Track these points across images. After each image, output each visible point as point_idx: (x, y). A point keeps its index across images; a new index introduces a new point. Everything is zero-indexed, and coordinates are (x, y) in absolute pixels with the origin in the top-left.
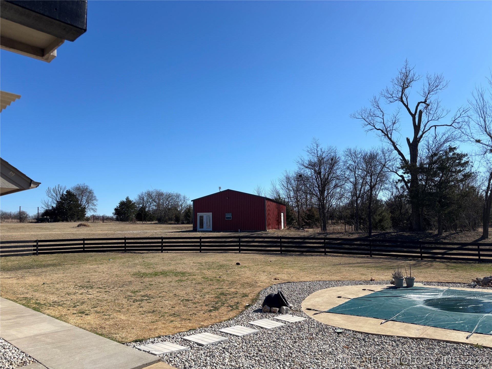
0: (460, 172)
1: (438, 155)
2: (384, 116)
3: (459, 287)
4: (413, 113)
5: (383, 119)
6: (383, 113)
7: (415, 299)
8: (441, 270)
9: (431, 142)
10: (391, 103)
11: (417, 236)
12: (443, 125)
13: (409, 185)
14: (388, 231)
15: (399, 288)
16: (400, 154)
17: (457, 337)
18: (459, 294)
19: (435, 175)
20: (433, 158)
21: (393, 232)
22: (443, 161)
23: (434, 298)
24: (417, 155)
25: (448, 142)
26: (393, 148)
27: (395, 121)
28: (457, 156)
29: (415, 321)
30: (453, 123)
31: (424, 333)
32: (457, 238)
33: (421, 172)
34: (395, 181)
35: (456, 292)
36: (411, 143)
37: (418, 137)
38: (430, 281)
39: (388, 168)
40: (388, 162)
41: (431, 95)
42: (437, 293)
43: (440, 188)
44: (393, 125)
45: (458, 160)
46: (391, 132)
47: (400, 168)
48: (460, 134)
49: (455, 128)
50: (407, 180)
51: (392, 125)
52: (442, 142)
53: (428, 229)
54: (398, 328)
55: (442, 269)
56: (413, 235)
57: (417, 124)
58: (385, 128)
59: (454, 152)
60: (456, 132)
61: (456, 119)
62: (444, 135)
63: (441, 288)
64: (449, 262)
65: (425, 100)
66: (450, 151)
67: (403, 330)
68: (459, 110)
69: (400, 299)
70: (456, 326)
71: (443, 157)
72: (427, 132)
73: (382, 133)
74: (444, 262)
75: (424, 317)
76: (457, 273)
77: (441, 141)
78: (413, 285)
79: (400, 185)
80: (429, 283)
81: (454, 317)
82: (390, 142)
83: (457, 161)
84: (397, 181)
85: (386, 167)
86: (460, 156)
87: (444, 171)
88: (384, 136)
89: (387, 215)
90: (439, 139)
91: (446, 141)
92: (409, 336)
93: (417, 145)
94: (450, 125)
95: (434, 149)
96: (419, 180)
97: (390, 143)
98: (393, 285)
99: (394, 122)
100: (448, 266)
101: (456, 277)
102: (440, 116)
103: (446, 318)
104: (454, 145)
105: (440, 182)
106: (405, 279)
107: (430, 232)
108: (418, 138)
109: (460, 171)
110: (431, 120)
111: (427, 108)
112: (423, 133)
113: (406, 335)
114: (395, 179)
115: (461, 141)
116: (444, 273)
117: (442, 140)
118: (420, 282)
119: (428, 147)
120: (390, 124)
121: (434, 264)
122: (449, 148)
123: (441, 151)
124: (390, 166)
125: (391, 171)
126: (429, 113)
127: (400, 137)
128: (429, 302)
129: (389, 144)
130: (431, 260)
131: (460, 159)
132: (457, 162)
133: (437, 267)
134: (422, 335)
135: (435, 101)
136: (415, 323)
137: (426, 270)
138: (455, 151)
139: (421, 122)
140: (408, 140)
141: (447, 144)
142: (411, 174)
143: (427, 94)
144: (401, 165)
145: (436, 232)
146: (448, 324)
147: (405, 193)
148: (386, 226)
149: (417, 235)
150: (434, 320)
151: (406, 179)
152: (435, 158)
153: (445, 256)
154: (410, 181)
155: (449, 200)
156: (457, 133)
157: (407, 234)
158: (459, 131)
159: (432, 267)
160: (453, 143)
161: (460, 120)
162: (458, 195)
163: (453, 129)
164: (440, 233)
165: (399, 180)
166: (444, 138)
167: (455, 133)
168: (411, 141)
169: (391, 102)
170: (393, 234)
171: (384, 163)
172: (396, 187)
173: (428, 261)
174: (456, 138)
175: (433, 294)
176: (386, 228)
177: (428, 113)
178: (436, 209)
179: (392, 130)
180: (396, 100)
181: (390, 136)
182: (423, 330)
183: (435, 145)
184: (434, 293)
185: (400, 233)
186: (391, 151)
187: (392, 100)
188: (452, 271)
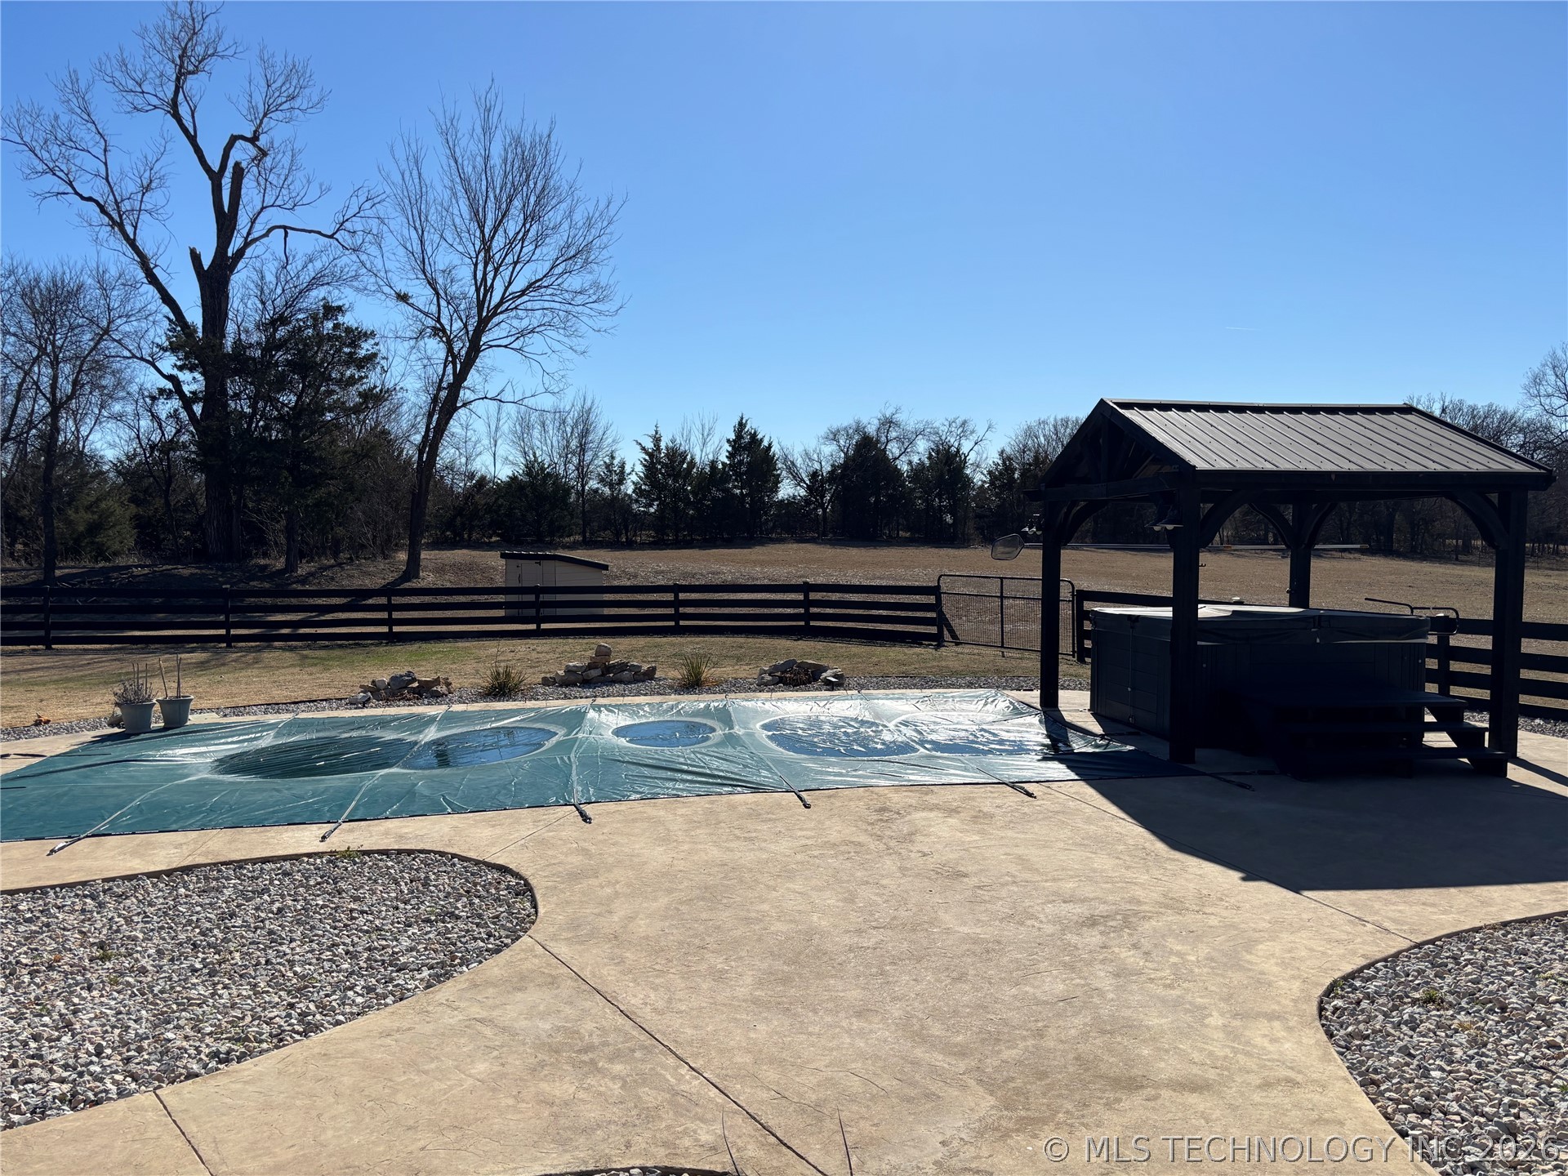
0: (353, 385)
1: (290, 322)
2: (108, 154)
3: (324, 709)
4: (216, 167)
5: (106, 164)
6: (105, 141)
7: (189, 760)
8: (283, 671)
9: (270, 278)
10: (136, 114)
11: (222, 576)
12: (310, 232)
13: (198, 409)
14: (120, 561)
15: (138, 734)
16: (167, 299)
17: (297, 842)
18: (323, 727)
19: (281, 384)
20: (276, 330)
21: (136, 567)
22: (306, 345)
23: (247, 749)
24: (226, 315)
25: (322, 285)
26: (141, 275)
27: (151, 181)
28: (347, 335)
29: (172, 824)
30: (338, 230)
31: (199, 852)
32: (337, 580)
33: (236, 372)
34: (146, 393)
35: (312, 724)
36: (206, 268)
37: (230, 254)
38: (246, 703)
39: (119, 342)
40: (119, 321)
41: (273, 123)
42: (259, 735)
43: (296, 429)
44: (144, 194)
45: (348, 346)
46: (136, 216)
47: (165, 350)
48: (354, 268)
49: (343, 246)
50: (191, 392)
51: (140, 195)
52: (305, 285)
53: (256, 554)
54: (112, 853)
55: (287, 667)
56: (208, 572)
57: (226, 210)
58: (111, 197)
59: (337, 319)
60: (344, 260)
61: (347, 220)
62: (311, 261)
63: (272, 718)
64: (309, 647)
65: (255, 132)
66: (326, 317)
67: (128, 856)
68: (356, 193)
69: (134, 766)
70: (296, 815)
71: (306, 332)
72: (258, 243)
73: (102, 215)
74: (296, 648)
75: (205, 805)
76: (327, 675)
77: (301, 278)
78: (186, 719)
79: (165, 408)
80: (236, 710)
81: (294, 792)
82: (129, 251)
83: (347, 350)
84: (155, 393)
85: (114, 340)
86: (355, 336)
87: (307, 376)
88: (109, 228)
89: (119, 511)
90: (296, 272)
91: (315, 282)
92: (146, 871)
93: (225, 282)
94: (330, 234)
95: (279, 302)
96: (232, 397)
97: (130, 255)
98: (116, 730)
99: (145, 184)
100: (306, 657)
101: (321, 686)
102: (298, 198)
103: (271, 797)
104: (340, 299)
105: (298, 409)
106: (158, 705)
107: (262, 562)
108: (232, 258)
109: (352, 381)
110: (272, 206)
111: (260, 161)
112: (247, 244)
113: (135, 869)
114: (148, 386)
115: (357, 290)
116: (289, 677)
117: (305, 278)
118: (211, 710)
119: (262, 291)
120: (130, 187)
121: (267, 655)
122: (325, 307)
123: (300, 310)
124: (127, 334)
125: (134, 356)
126: (266, 180)
127: (166, 242)
128: (231, 764)
129: (123, 258)
130: (256, 646)
131: (354, 344)
132: (346, 354)
133: (273, 663)
134: (190, 858)
135: (286, 145)
136: (174, 827)
137: (237, 675)
138: (341, 319)
139: (241, 207)
140: (195, 257)
141: (318, 293)
142: (202, 374)
143: (261, 115)
144: (169, 338)
145: (280, 564)
146: (274, 812)
147: (185, 438)
148: (116, 547)
149: (220, 573)
150: (234, 810)
151: (186, 389)
152: (281, 332)
153: (302, 631)
154: (201, 395)
155: (318, 467)
156: (349, 262)
157: (186, 572)
158: (354, 257)
159: (256, 666)
160: (337, 292)
161: (357, 224)
162: (346, 452)
163: (336, 247)
164: (290, 567)
165: (162, 391)
166: (311, 271)
167: (341, 262)
168: (206, 263)
169: (135, 108)
170: (137, 571)
171: (105, 323)
172: (153, 415)
173: (249, 650)
174: (345, 277)
175: (247, 737)
176: (116, 554)
177: (262, 182)
178: (281, 491)
179: (140, 210)
180: (156, 107)
181: (129, 230)
182: (194, 843)
183: (283, 290)
184: (248, 734)
185: (164, 568)
186: (134, 286)
187: (139, 101)
188: (314, 669)
